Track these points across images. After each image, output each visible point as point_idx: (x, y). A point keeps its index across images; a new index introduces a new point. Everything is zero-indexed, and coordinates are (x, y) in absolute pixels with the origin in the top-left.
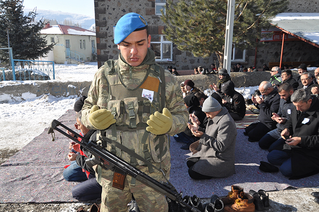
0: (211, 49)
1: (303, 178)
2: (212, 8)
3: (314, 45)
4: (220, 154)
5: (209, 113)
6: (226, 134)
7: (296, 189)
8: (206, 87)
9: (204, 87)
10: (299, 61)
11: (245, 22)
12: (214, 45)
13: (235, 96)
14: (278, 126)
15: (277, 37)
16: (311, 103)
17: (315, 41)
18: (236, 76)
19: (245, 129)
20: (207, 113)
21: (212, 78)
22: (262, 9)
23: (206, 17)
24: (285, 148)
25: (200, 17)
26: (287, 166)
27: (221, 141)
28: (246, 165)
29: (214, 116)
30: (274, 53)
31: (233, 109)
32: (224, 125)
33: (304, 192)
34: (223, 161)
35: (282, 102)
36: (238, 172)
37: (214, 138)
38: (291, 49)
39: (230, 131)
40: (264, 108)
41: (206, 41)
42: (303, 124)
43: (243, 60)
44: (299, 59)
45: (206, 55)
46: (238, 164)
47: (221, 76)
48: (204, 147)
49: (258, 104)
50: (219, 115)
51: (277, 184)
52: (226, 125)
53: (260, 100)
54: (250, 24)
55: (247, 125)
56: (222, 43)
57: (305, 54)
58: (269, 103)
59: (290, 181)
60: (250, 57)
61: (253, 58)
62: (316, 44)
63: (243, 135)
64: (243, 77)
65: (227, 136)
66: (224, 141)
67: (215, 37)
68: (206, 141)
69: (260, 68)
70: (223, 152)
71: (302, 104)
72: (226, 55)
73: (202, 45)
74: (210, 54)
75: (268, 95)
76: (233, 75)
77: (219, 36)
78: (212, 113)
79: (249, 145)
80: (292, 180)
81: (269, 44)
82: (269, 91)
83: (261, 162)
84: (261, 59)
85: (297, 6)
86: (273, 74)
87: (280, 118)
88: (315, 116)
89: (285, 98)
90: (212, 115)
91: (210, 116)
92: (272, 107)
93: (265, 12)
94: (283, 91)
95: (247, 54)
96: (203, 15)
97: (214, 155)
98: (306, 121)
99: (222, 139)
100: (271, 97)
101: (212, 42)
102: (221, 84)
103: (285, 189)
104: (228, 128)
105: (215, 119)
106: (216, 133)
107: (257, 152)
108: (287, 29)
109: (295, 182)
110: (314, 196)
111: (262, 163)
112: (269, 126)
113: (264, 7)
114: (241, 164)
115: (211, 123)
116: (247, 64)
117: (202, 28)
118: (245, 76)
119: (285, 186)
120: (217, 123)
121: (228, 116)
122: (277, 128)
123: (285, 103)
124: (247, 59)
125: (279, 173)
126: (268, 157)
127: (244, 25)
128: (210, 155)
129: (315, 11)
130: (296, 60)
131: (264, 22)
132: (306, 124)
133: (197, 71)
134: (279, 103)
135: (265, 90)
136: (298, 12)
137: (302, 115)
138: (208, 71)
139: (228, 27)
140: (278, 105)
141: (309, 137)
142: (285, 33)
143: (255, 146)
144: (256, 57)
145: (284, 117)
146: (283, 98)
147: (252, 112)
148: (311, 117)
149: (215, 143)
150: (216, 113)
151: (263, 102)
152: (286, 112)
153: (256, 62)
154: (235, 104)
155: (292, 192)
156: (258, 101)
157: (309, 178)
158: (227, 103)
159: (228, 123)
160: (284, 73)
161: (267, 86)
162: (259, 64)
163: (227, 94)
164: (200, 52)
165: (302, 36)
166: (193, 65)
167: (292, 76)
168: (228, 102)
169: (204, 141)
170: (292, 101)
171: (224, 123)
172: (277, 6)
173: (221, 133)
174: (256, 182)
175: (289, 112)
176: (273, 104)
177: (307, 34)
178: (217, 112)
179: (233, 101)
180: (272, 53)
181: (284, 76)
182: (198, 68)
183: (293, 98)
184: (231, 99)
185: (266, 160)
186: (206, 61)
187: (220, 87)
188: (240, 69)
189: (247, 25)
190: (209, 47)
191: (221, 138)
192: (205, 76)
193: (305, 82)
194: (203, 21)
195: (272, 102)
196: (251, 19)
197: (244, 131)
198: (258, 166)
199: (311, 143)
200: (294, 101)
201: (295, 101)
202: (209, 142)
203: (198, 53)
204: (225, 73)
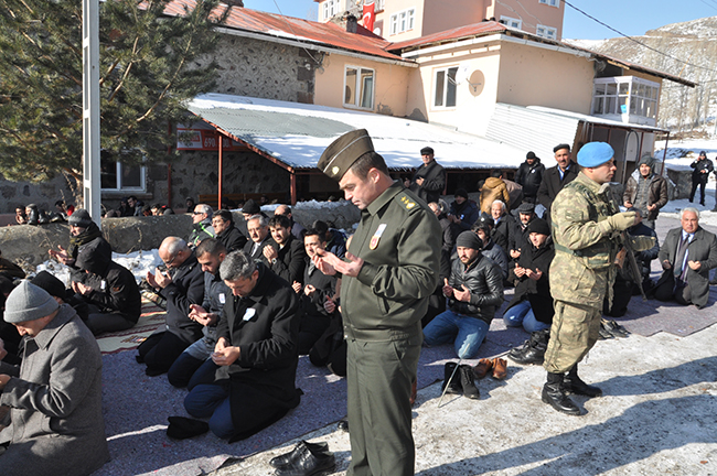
0: (49, 161)
1: (256, 433)
2: (47, 64)
3: (275, 161)
4: (62, 421)
5: (23, 324)
6: (73, 370)
7: (242, 460)
8: (42, 256)
9: (37, 257)
10: (256, 192)
11: (130, 106)
12: (59, 153)
13: (112, 275)
14: (205, 331)
15: (211, 141)
16: (257, 277)
17: (276, 154)
18: (119, 227)
19: (138, 347)
20: (17, 324)
21: (56, 232)
22: (165, 81)
23: (30, 83)
24: (218, 377)
25: (16, 84)
26: (222, 416)
27: (61, 388)
28: (138, 432)
29: (37, 330)
30: (208, 175)
31: (110, 305)
32: (65, 350)
33: (258, 463)
34: (73, 438)
35: (208, 278)
36: (117, 455)
37: (41, 386)
38: (240, 168)
39: (83, 360)
40: (174, 296)
41: (38, 143)
42: (246, 322)
43: (142, 190)
44: (257, 188)
45: (41, 177)
46: (119, 436)
47: (76, 229)
48: (17, 414)
49: (161, 289)
50: (52, 325)
51: (204, 460)
52: (69, 347)
53: (163, 279)
54: (141, 110)
55: (142, 337)
56: (76, 149)
57: (266, 178)
58: (184, 284)
59: (230, 447)
60: (157, 182)
61: (164, 185)
62: (278, 159)
63: (135, 362)
64: (135, 227)
65: (75, 375)
66: (69, 388)
67: (60, 134)
68: (19, 396)
69: (181, 206)
70: (71, 415)
71: (243, 283)
72: (87, 179)
73: (24, 152)
74: (51, 176)
75: (181, 265)
76: (111, 225)
77: (68, 132)
78: (32, 323)
79: (148, 385)
80: (235, 444)
81: (196, 155)
82: (182, 258)
83: (170, 419)
84: (182, 186)
85: (244, 84)
86: (197, 219)
87: (205, 315)
88: (264, 302)
89: (210, 268)
90: (33, 329)
91: (29, 330)
92: (190, 293)
93: (170, 87)
94: (206, 254)
95: (149, 175)
96: (21, 78)
97: (47, 428)
98: (250, 313)
99: (63, 383)
100: (187, 270)
101: (53, 146)
102: (77, 247)
103: (220, 468)
104: (75, 355)
105: (41, 338)
106: (47, 371)
107: (165, 398)
108: (226, 128)
109: (239, 446)
110: (275, 465)
111: (173, 422)
112: (188, 334)
113: (167, 77)
114: (124, 435)
115: (33, 347)
116: (153, 198)
117: (21, 111)
118: (141, 226)
119: (220, 459)
120: (48, 346)
121: (77, 324)
122: (203, 335)
123: (213, 281)
124: (150, 187)
125: (210, 435)
126: (186, 403)
127: (127, 111)
128: (35, 430)
129: (276, 97)
130: (251, 190)
131: (171, 109)
132: (250, 319)
133: (24, 216)
134: (203, 283)
135: (172, 256)
136: (246, 94)
137: (241, 304)
138: (44, 216)
139: (86, 114)
140: (201, 287)
141: (255, 344)
142: (223, 136)
143: (161, 383)
144: (171, 183)
145: (213, 310)
146: (208, 271)
147: (159, 306)
148: (257, 305)
149: (46, 396)
150: (43, 321)
151: (169, 284)
152: (216, 300)
153: (171, 195)
154: (114, 292)
155: (235, 468)
156: (159, 283)
157: (267, 429)
158: (93, 292)
159: (74, 343)
160: (217, 218)
161: (177, 247)
162: (178, 198)
163: (92, 271)
164: (19, 170)
165: (254, 142)
166: (12, 200)
167: (232, 223)
168: (96, 289)
169: (14, 397)
170: (223, 278)
171: (65, 345)
172: (195, 78)
173: (59, 369)
174: (159, 468)
175: (222, 299)
176: (191, 285)
177: (263, 140)
178: (47, 318)
179: (108, 286)
180: (202, 174)
181: (218, 224)
182: (28, 209)
183: (224, 273)
184: (103, 283)
185: (183, 413)
186: (48, 192)
187: (75, 254)
188: (137, 209)
189: (134, 112)
190: (45, 157)
191: (59, 381)
192: (37, 229)
193: (256, 235)
194: (24, 93)
195: (190, 280)
196: (143, 99)
197: (137, 352)
198: (164, 430)
199: (258, 355)
200: (227, 279)
201: (229, 278)
202: (28, 397)
203: (14, 170)
204: (85, 221)
